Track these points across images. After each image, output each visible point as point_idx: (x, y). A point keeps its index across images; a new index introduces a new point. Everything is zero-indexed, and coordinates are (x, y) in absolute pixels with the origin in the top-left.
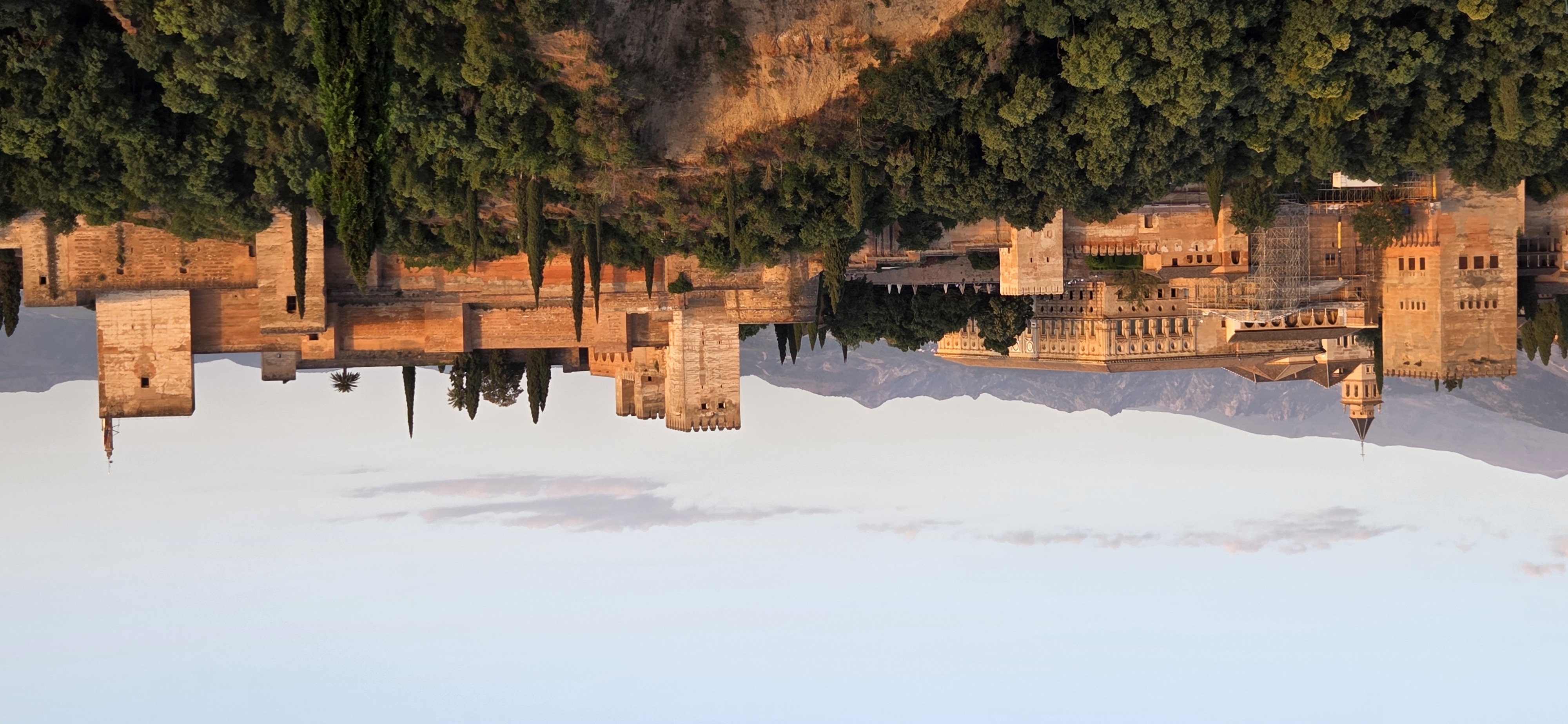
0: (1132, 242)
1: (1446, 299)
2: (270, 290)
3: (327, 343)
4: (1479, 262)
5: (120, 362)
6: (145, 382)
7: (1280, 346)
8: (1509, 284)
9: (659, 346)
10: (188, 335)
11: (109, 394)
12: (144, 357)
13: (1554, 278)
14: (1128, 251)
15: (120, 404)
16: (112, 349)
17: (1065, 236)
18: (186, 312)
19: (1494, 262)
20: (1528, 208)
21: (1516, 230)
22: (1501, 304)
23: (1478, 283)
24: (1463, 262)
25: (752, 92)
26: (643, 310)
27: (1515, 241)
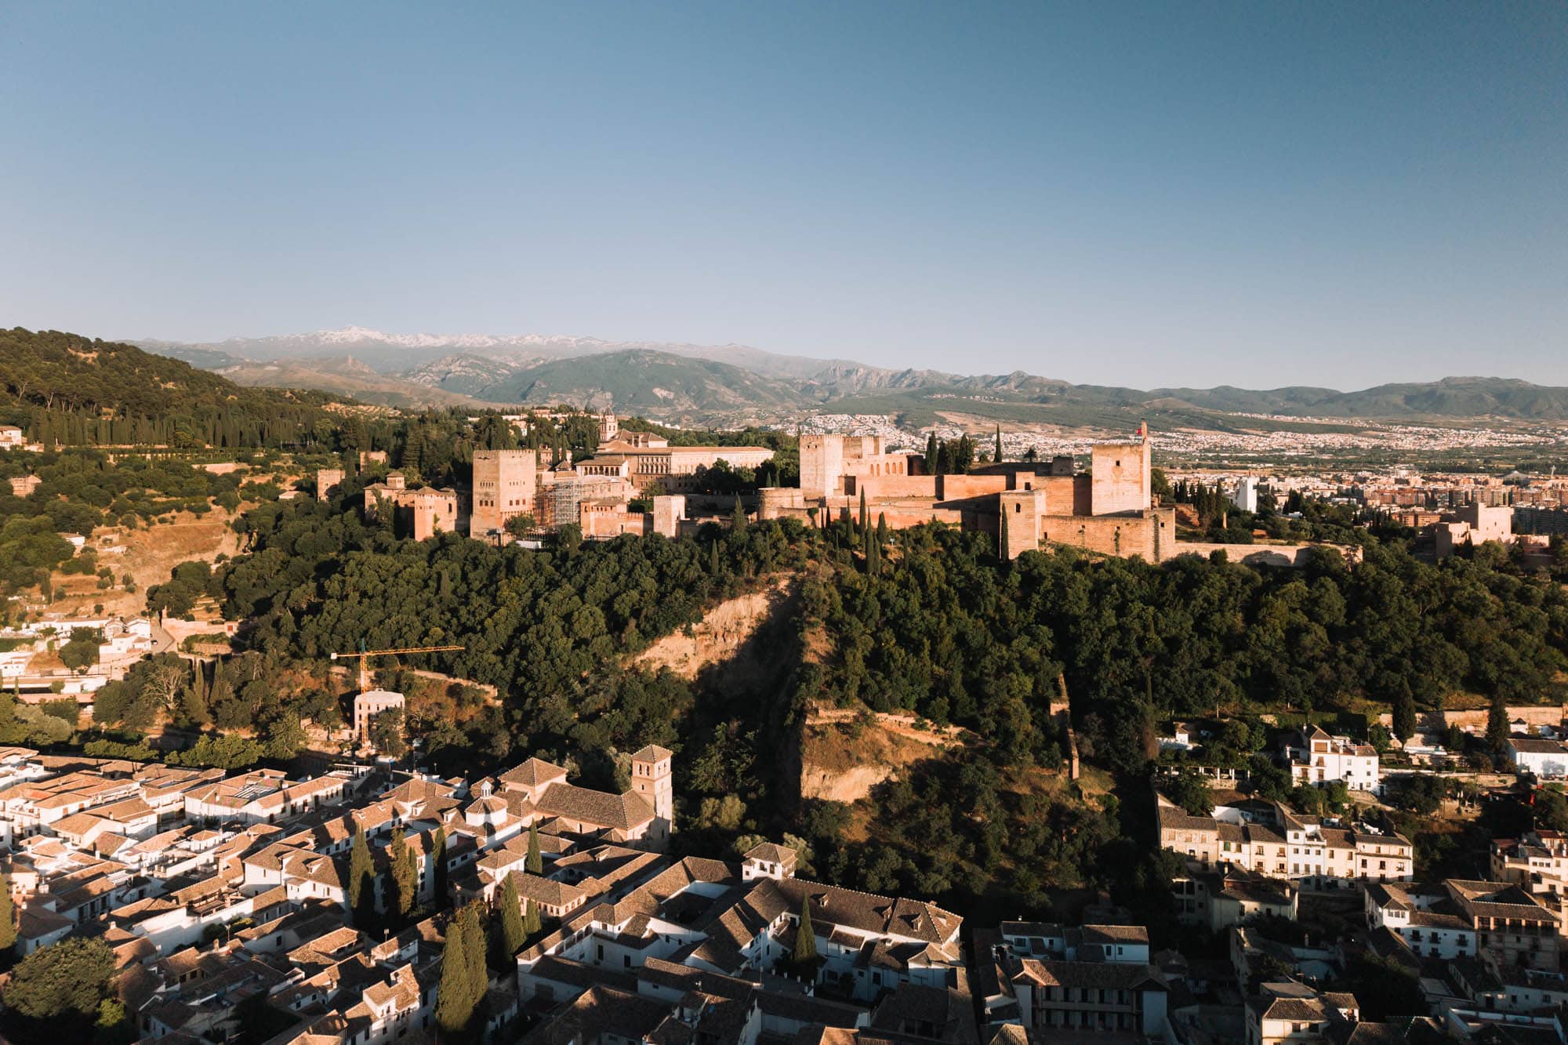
2: (1029, 516)
5: (1131, 474)
6: (1118, 463)
8: (476, 493)
10: (1093, 488)
11: (1138, 458)
12: (1118, 477)
15: (1132, 452)
16: (1136, 482)
18: (1094, 500)
21: (474, 516)
22: (479, 484)
24: (492, 503)
25: (755, 614)
27: (474, 512)
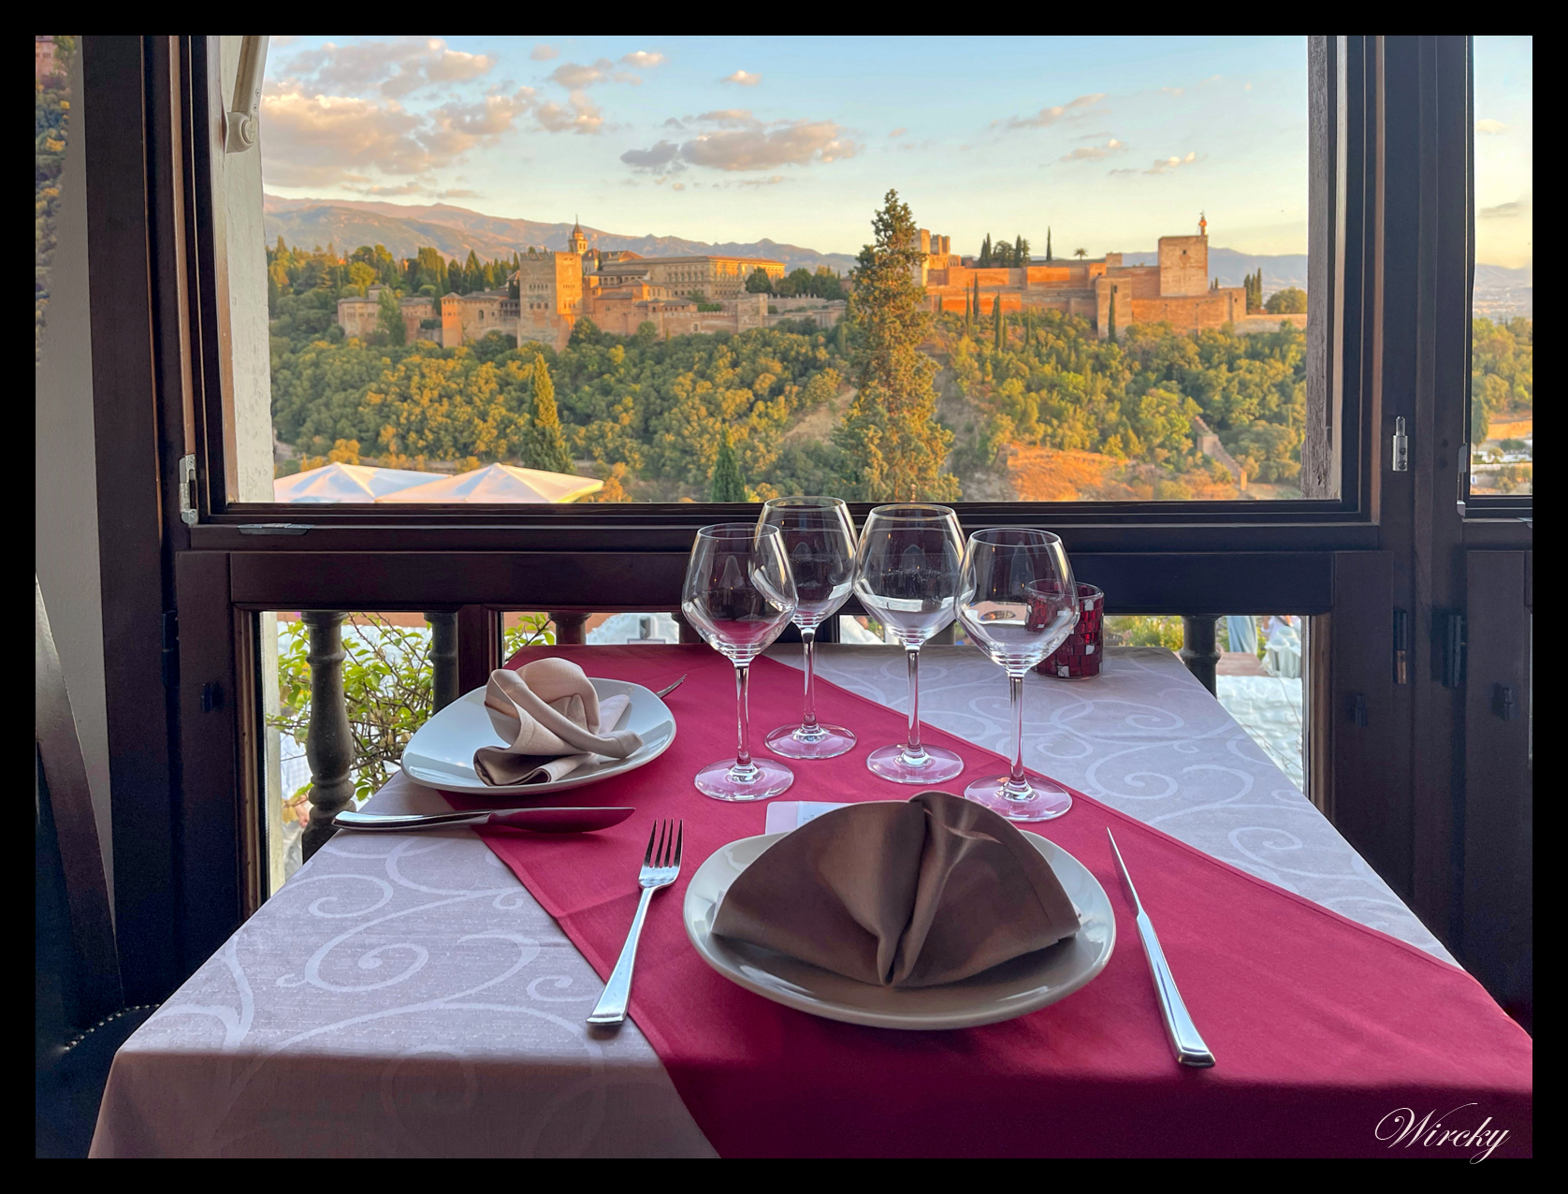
0: (704, 318)
1: (554, 289)
2: (1125, 296)
3: (1094, 271)
4: (539, 306)
5: (1197, 261)
6: (1185, 252)
7: (624, 268)
8: (525, 296)
9: (933, 270)
10: (1162, 275)
11: (1203, 247)
12: (1184, 264)
13: (501, 299)
14: (706, 313)
15: (1197, 241)
16: (1200, 268)
17: (737, 321)
18: (1163, 286)
19: (532, 306)
20: (516, 331)
21: (522, 320)
22: (528, 286)
23: (539, 297)
24: (546, 306)
26: (942, 287)
27: (522, 315)
